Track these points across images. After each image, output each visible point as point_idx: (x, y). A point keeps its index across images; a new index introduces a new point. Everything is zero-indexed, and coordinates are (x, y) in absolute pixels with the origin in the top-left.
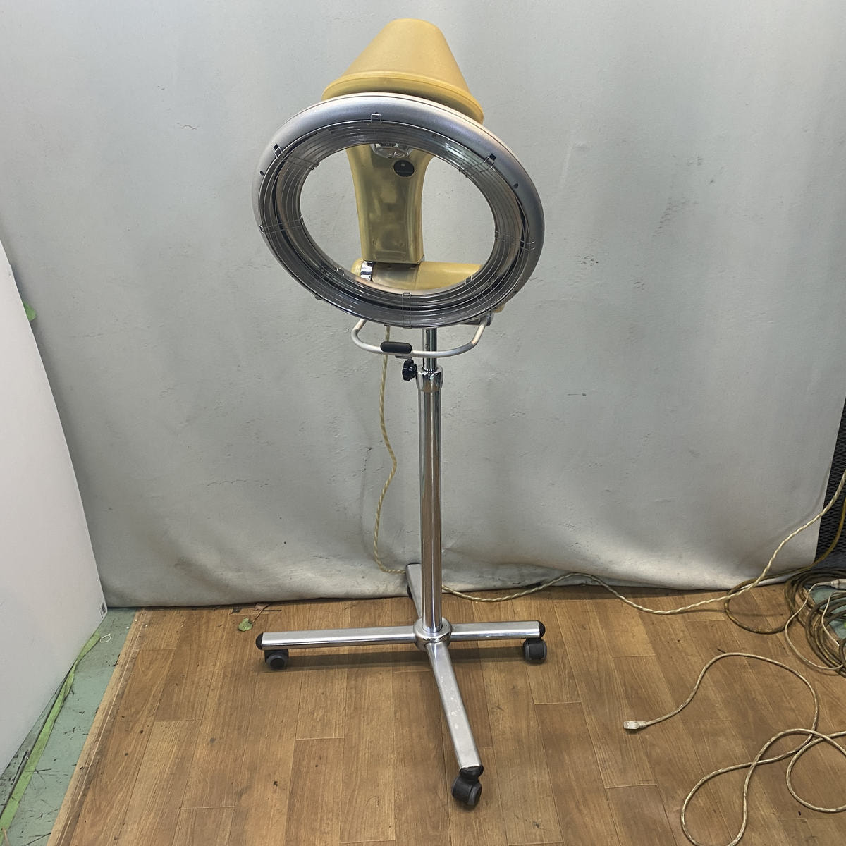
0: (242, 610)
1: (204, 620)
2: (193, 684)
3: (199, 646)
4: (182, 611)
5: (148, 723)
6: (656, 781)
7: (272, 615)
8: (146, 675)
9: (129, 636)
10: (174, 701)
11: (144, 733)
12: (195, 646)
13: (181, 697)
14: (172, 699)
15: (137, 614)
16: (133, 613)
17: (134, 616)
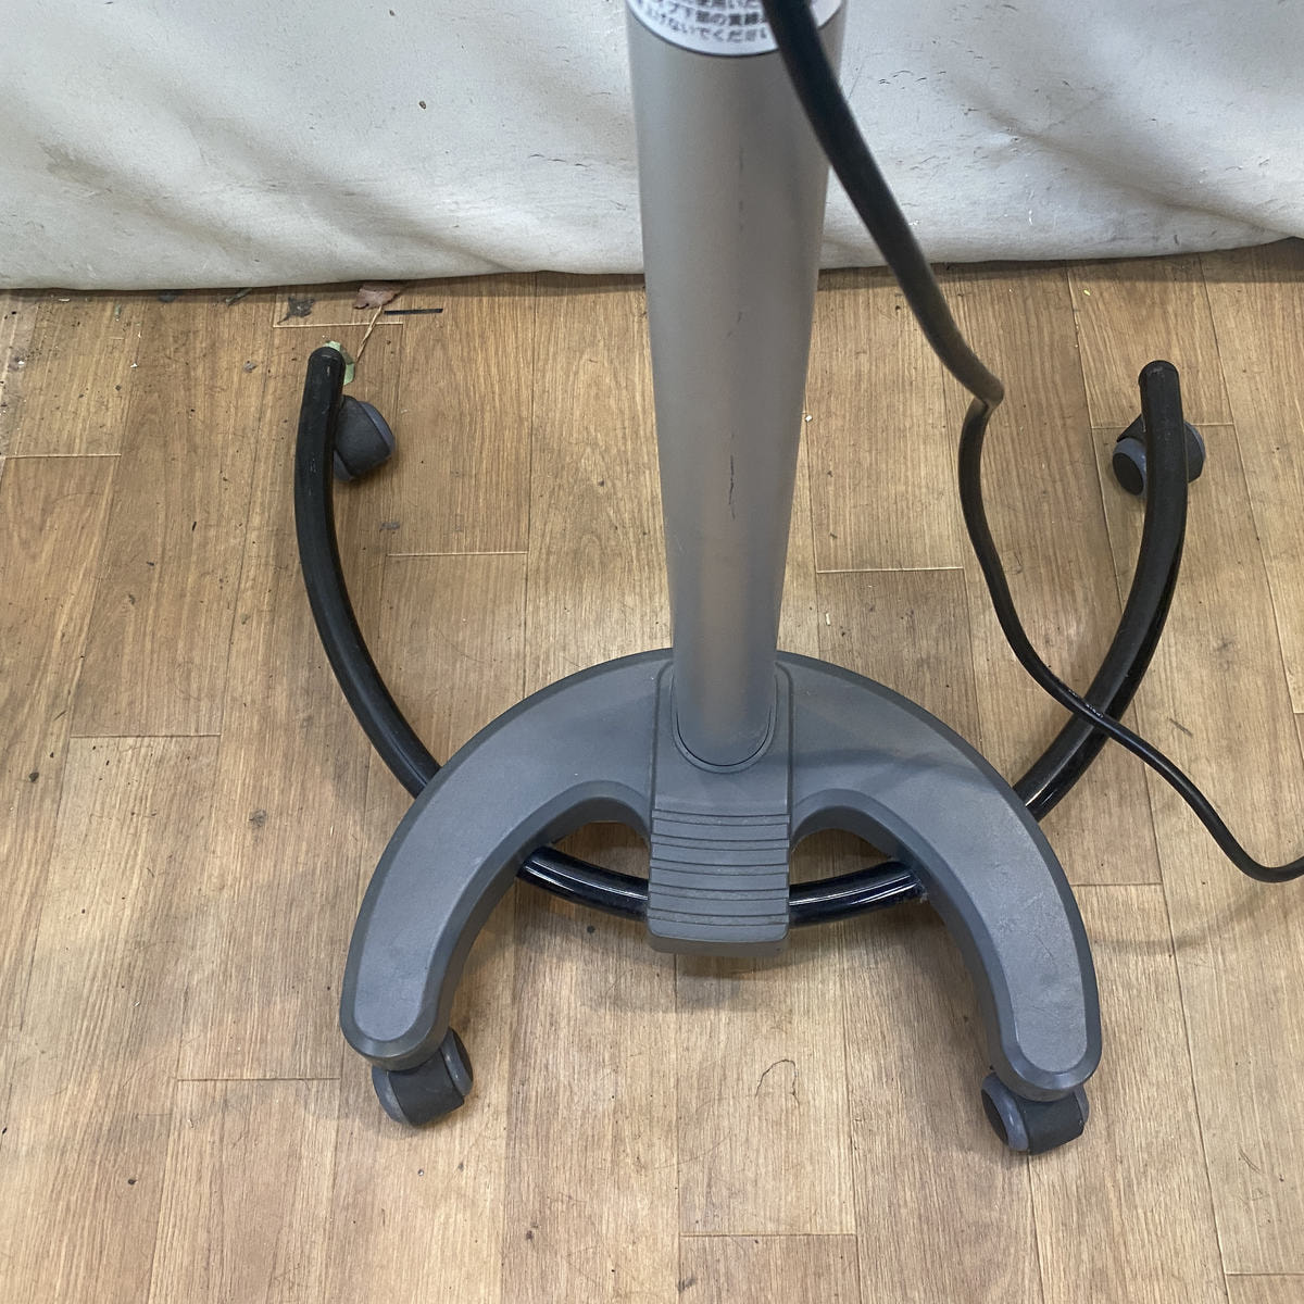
0: (318, 307)
1: (201, 345)
2: (183, 596)
3: (193, 449)
5: (51, 745)
7: (416, 328)
8: (34, 558)
10: (126, 658)
11: (41, 779)
12: (178, 448)
13: (148, 646)
14: (117, 654)
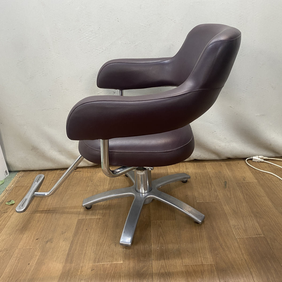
4: (37, 172)
6: (264, 235)
9: (12, 182)
15: (18, 173)
16: (16, 173)
17: (16, 174)
